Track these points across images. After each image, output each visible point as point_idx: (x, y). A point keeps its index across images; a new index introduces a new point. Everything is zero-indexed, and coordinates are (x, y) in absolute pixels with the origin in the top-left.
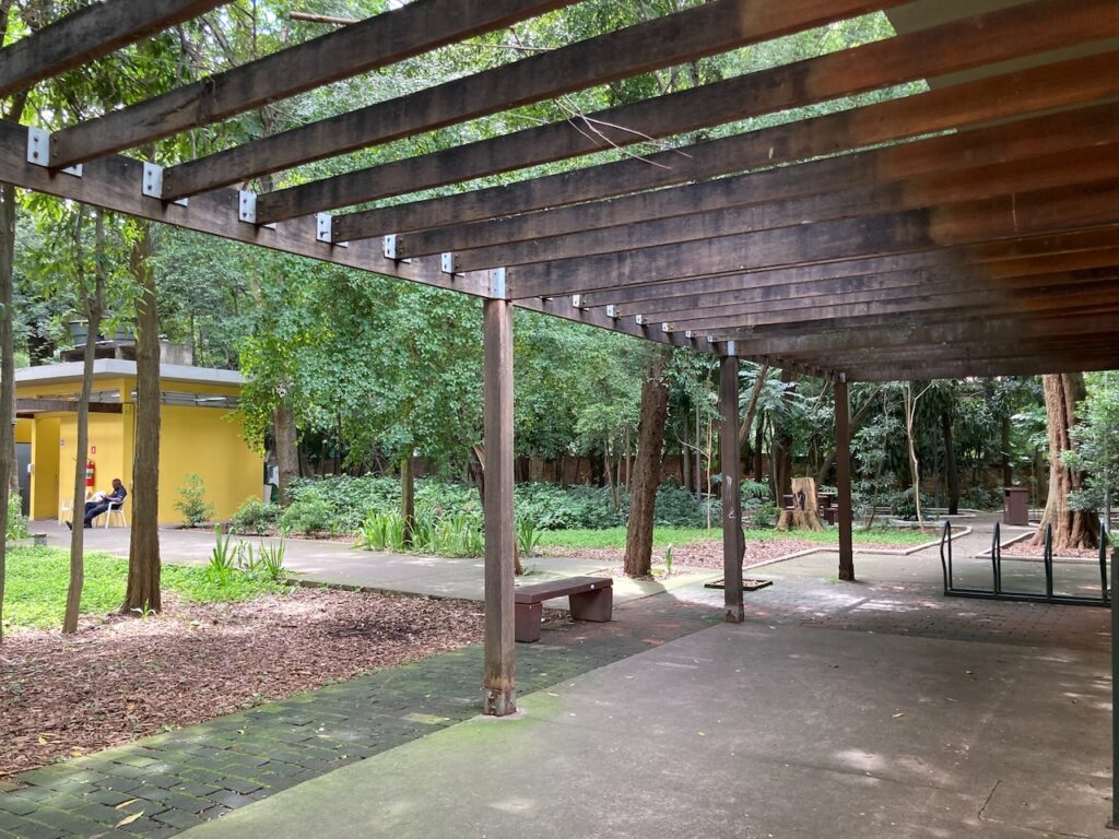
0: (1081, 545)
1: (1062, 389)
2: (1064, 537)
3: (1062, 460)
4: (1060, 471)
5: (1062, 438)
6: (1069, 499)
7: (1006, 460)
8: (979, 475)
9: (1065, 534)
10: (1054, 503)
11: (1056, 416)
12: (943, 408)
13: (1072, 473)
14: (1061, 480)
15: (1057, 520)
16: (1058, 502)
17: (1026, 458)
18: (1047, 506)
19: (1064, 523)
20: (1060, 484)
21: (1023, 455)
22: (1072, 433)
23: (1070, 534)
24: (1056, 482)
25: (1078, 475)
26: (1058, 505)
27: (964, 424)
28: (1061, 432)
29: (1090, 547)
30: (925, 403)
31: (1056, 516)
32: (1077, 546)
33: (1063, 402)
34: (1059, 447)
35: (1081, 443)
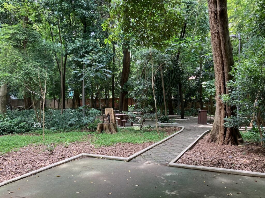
0: (230, 144)
1: (223, 62)
2: (222, 139)
3: (222, 99)
4: (220, 105)
5: (222, 88)
6: (225, 121)
7: (201, 99)
8: (194, 104)
9: (222, 137)
10: (217, 122)
11: (219, 77)
12: (178, 81)
13: (227, 106)
14: (221, 110)
15: (218, 130)
16: (219, 121)
17: (207, 99)
18: (214, 123)
19: (221, 132)
20: (220, 112)
21: (206, 98)
22: (228, 84)
23: (225, 138)
24: (219, 111)
25: (229, 107)
26: (219, 122)
27: (185, 86)
28: (222, 85)
29: (234, 145)
30: (172, 79)
31: (218, 128)
32: (228, 144)
33: (223, 69)
34: (220, 93)
35: (232, 90)
